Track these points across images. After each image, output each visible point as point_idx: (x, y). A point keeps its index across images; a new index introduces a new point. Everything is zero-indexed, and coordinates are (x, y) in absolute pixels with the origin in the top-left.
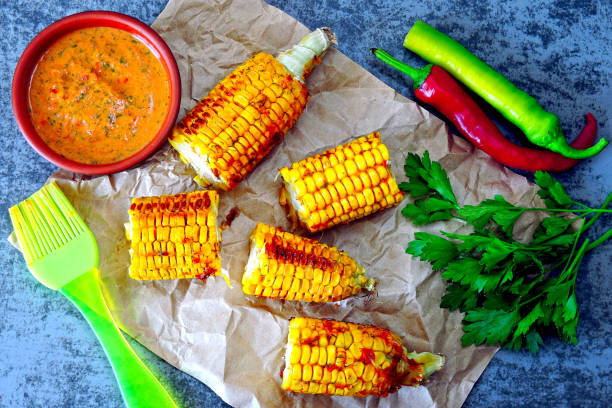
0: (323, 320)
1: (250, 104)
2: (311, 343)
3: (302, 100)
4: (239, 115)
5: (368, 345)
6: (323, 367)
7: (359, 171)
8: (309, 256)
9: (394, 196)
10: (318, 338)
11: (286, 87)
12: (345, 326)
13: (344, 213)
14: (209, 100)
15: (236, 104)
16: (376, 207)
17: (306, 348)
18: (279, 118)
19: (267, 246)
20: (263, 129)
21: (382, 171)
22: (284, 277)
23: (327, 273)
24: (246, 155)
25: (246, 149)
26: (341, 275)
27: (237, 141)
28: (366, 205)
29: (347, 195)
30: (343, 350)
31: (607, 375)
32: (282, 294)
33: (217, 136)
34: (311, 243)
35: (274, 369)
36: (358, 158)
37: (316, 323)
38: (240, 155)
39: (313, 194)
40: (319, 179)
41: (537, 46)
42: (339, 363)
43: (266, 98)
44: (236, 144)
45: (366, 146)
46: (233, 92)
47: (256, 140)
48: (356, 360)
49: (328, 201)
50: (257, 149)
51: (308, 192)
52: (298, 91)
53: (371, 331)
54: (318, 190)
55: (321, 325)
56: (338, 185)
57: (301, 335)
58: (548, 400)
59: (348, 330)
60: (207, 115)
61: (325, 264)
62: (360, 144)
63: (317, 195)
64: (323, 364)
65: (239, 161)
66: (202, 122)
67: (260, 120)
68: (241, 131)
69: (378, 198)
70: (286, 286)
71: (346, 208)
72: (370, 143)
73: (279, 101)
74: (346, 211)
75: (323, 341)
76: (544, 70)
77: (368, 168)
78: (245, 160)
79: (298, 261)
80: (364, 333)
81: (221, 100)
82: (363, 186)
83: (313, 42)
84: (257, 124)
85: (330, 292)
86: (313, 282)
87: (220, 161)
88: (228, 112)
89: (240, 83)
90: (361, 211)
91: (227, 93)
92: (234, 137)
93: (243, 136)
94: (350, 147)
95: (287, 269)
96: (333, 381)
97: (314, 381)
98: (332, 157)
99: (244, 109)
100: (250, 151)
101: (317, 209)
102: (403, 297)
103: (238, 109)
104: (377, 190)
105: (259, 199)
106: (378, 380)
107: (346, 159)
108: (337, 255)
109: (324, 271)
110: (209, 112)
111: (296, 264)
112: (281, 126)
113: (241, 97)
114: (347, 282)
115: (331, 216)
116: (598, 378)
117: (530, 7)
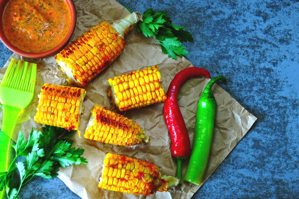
0: (121, 155)
1: (95, 46)
2: (114, 166)
3: (122, 46)
4: (89, 51)
5: (142, 170)
6: (118, 179)
7: (145, 83)
8: (117, 122)
9: (162, 97)
10: (117, 164)
11: (114, 40)
12: (132, 159)
13: (136, 103)
14: (76, 42)
15: (89, 45)
16: (153, 102)
17: (111, 169)
18: (109, 54)
19: (97, 116)
20: (100, 59)
21: (157, 84)
22: (104, 132)
23: (126, 132)
24: (91, 70)
25: (91, 67)
26: (133, 133)
27: (87, 63)
28: (148, 100)
29: (139, 95)
30: (129, 171)
31: (295, 182)
32: (103, 140)
33: (78, 60)
34: (120, 116)
35: (96, 176)
36: (146, 77)
37: (118, 157)
38: (88, 70)
39: (122, 92)
40: (125, 86)
41: (261, 21)
42: (126, 177)
43: (103, 44)
44: (87, 65)
45: (150, 72)
46: (88, 39)
47: (97, 64)
48: (135, 177)
49: (129, 97)
50: (96, 68)
51: (119, 91)
52: (120, 42)
53: (144, 163)
54: (124, 91)
55: (120, 158)
56: (135, 89)
57: (109, 162)
58: (267, 194)
59: (133, 162)
60: (74, 49)
61: (125, 127)
62: (147, 70)
63: (124, 93)
64: (119, 177)
65: (87, 73)
66: (71, 52)
67: (99, 54)
68: (89, 58)
69: (154, 97)
70: (105, 136)
71: (138, 100)
72: (153, 70)
73: (110, 45)
74: (138, 102)
75: (120, 166)
76: (264, 33)
77: (150, 82)
78: (90, 73)
79: (112, 124)
80: (141, 164)
81: (81, 42)
82: (147, 91)
83: (131, 18)
84: (98, 56)
85: (126, 141)
86: (118, 136)
87: (78, 72)
88: (84, 49)
89: (92, 35)
90: (145, 103)
91: (85, 39)
92: (86, 61)
93: (90, 61)
94: (142, 71)
95: (106, 128)
96: (123, 186)
97: (114, 185)
98: (133, 76)
99: (92, 48)
100: (93, 69)
101: (123, 100)
102: (163, 147)
103: (89, 48)
104: (153, 93)
105: (97, 92)
106: (145, 188)
107: (140, 77)
108: (131, 123)
109: (124, 130)
110: (75, 48)
111: (111, 126)
112: (110, 58)
113: (91, 42)
114: (135, 137)
115: (130, 104)
116: (291, 184)
117: (257, 3)
